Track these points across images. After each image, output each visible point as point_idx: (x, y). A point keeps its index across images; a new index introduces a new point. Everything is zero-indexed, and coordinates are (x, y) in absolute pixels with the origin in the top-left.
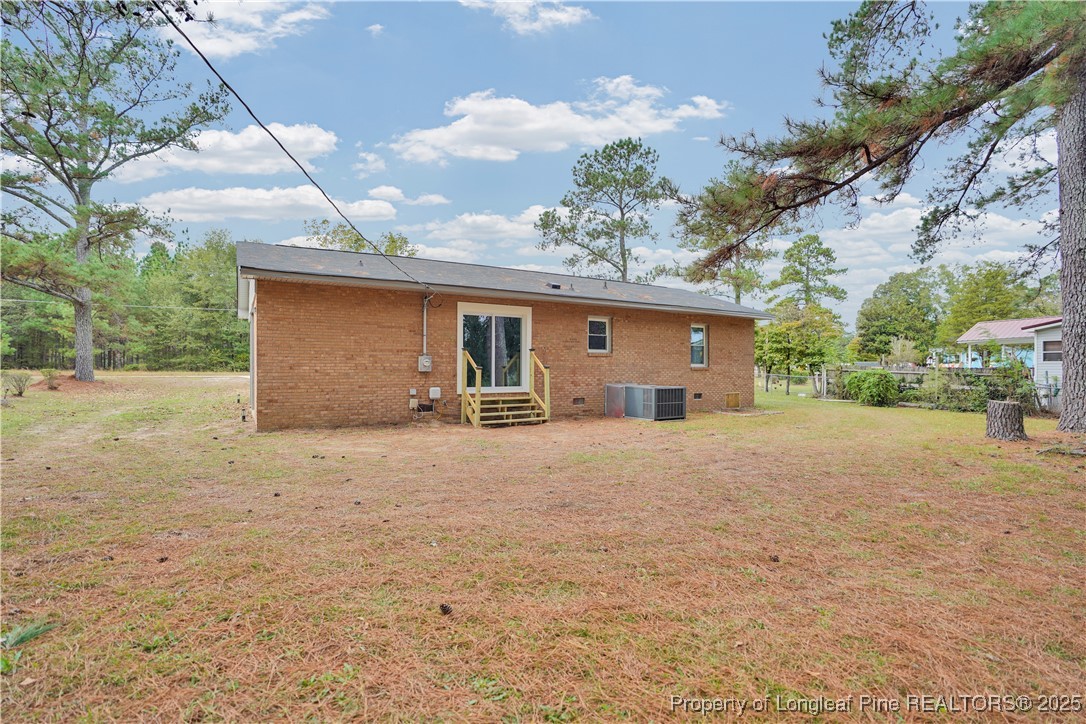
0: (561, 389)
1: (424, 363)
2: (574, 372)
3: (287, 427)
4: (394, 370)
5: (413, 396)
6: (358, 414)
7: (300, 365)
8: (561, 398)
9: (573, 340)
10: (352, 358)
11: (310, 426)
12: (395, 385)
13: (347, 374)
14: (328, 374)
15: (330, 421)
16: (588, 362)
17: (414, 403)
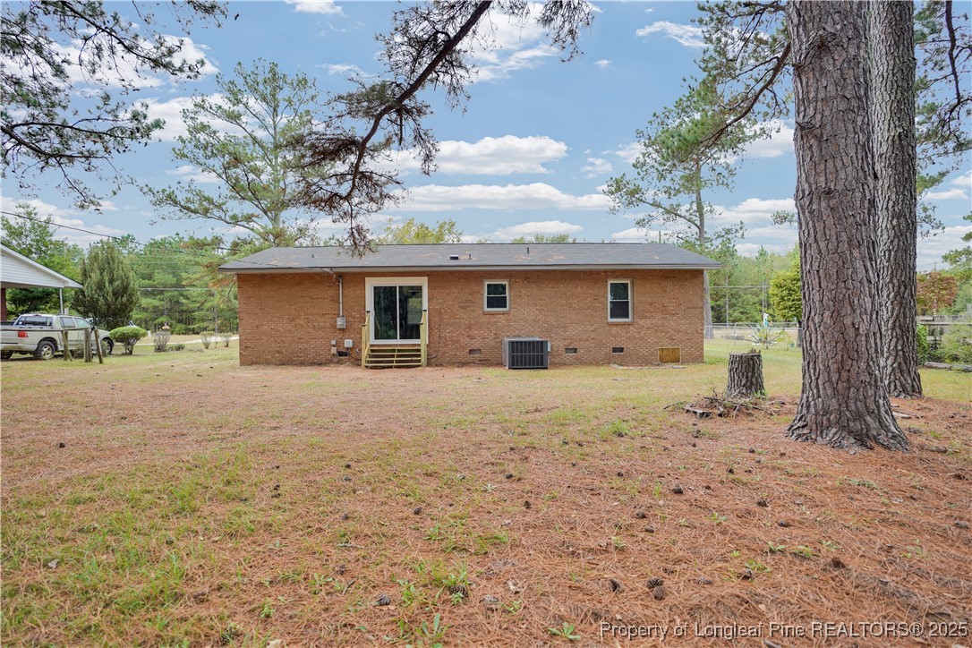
0: (457, 342)
1: (340, 322)
2: (469, 327)
3: (256, 363)
4: (321, 328)
5: (334, 346)
6: (297, 357)
7: (262, 325)
8: (457, 349)
9: (467, 301)
10: (293, 320)
11: (267, 363)
12: (322, 338)
13: (290, 331)
14: (279, 331)
15: (280, 361)
16: (485, 319)
17: (334, 350)
